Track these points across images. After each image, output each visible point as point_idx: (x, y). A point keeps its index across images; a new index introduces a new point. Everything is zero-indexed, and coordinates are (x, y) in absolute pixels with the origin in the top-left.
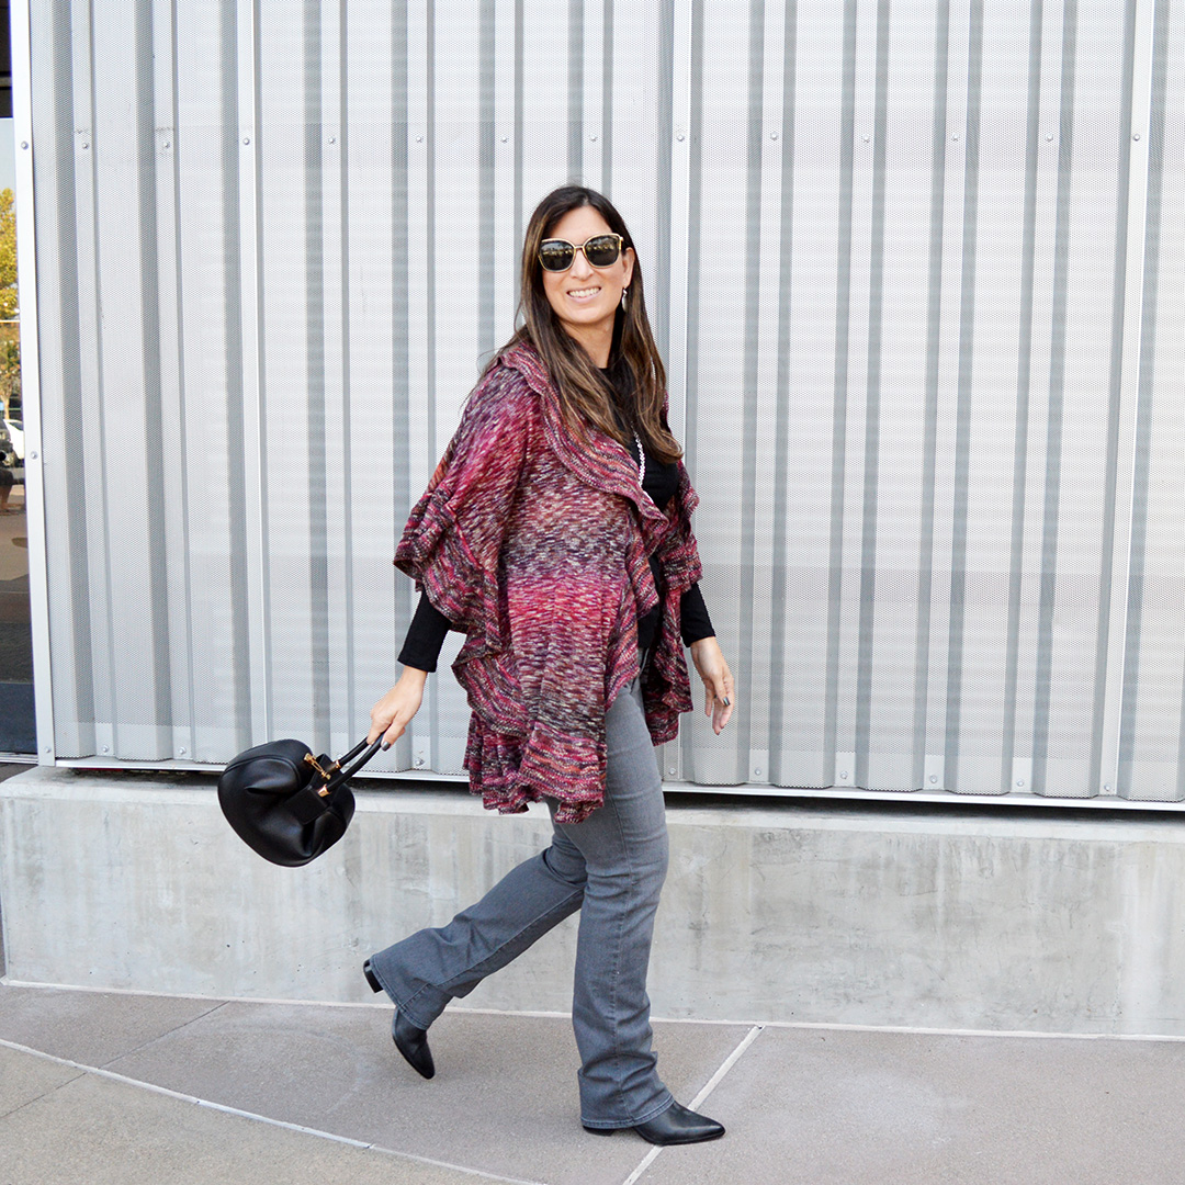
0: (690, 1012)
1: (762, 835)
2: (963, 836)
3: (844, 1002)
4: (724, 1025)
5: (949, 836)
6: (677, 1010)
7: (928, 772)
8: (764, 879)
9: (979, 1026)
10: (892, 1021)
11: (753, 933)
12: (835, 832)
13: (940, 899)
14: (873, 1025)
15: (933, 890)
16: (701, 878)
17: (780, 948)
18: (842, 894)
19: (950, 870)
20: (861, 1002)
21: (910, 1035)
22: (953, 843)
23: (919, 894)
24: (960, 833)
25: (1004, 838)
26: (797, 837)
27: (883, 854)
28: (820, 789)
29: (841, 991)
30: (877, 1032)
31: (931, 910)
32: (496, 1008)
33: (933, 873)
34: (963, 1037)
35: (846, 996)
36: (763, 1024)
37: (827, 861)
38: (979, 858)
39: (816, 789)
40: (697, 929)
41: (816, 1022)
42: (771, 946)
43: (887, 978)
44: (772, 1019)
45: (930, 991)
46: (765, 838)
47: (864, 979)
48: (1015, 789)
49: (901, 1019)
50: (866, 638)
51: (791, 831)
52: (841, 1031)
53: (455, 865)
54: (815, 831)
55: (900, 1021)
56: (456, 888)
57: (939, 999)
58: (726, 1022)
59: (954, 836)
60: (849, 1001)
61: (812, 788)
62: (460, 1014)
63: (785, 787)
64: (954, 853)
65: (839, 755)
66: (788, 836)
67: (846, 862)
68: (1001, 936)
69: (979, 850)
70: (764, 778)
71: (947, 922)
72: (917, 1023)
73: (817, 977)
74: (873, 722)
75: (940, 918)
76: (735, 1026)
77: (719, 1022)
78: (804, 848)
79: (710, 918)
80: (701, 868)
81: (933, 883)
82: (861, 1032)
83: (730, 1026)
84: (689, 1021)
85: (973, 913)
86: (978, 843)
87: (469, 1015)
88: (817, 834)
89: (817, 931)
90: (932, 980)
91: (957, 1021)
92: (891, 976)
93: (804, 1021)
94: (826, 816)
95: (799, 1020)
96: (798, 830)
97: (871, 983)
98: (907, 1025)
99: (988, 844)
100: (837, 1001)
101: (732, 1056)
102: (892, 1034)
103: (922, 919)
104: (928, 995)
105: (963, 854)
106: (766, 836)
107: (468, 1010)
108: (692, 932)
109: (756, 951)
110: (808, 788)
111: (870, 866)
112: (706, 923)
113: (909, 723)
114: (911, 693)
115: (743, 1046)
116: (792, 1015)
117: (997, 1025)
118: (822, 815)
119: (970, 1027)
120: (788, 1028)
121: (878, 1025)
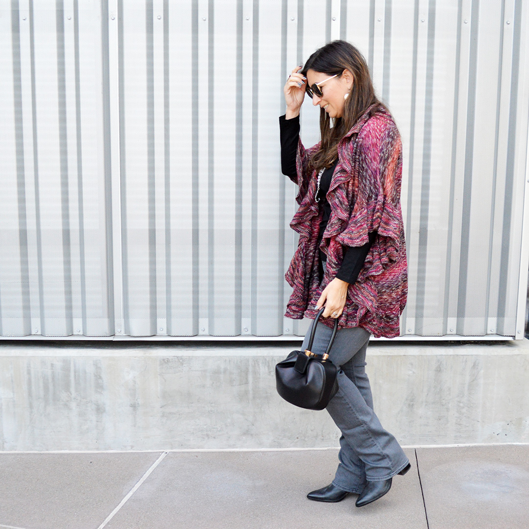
0: (132, 447)
1: (164, 360)
2: (261, 356)
3: (206, 438)
4: (149, 452)
5: (254, 357)
6: (125, 447)
7: (243, 327)
8: (165, 381)
9: (271, 446)
10: (230, 446)
11: (161, 408)
12: (199, 357)
13: (250, 387)
14: (221, 448)
15: (247, 383)
16: (135, 382)
17: (175, 414)
18: (204, 386)
19: (255, 373)
20: (214, 438)
21: (238, 453)
22: (256, 360)
23: (240, 385)
24: (259, 355)
25: (280, 357)
26: (181, 360)
27: (222, 367)
28: (191, 336)
29: (205, 433)
30: (223, 452)
31: (246, 392)
32: (36, 450)
33: (247, 374)
34: (263, 452)
35: (207, 435)
36: (168, 451)
37: (196, 371)
38: (269, 366)
39: (190, 336)
40: (134, 406)
41: (193, 448)
42: (170, 413)
43: (227, 426)
44: (172, 449)
45: (247, 431)
46: (165, 361)
47: (216, 427)
48: (285, 333)
49: (234, 445)
50: (211, 263)
51: (177, 357)
52: (205, 452)
53: (12, 381)
54: (189, 357)
55: (234, 446)
56: (13, 392)
57: (252, 435)
58: (149, 451)
59: (256, 356)
60: (209, 438)
61: (188, 336)
62: (18, 454)
63: (174, 336)
64: (256, 365)
65: (200, 320)
66: (177, 360)
67: (205, 371)
68: (280, 403)
69: (268, 363)
70: (165, 332)
71: (254, 398)
72: (242, 447)
73: (193, 427)
74: (216, 304)
75: (251, 396)
76: (154, 452)
77: (146, 451)
78: (184, 365)
79: (140, 401)
80: (135, 377)
81: (247, 379)
82: (215, 452)
83: (152, 452)
84: (132, 451)
85: (267, 393)
86: (267, 360)
87: (22, 454)
88: (190, 358)
89: (192, 405)
90: (248, 426)
91: (261, 444)
92: (228, 425)
93: (188, 449)
94: (195, 349)
95: (185, 448)
96: (181, 357)
97: (219, 429)
98: (237, 448)
99: (272, 360)
100: (203, 438)
101: (152, 467)
102: (230, 452)
103: (242, 397)
104: (247, 433)
105: (261, 365)
106: (166, 360)
107: (22, 452)
108: (131, 408)
109: (163, 416)
110: (186, 336)
111: (217, 372)
112: (138, 404)
113: (233, 303)
114: (233, 289)
115: (157, 462)
116: (182, 445)
117: (280, 446)
118: (193, 349)
119: (267, 447)
120: (180, 452)
121: (223, 448)
